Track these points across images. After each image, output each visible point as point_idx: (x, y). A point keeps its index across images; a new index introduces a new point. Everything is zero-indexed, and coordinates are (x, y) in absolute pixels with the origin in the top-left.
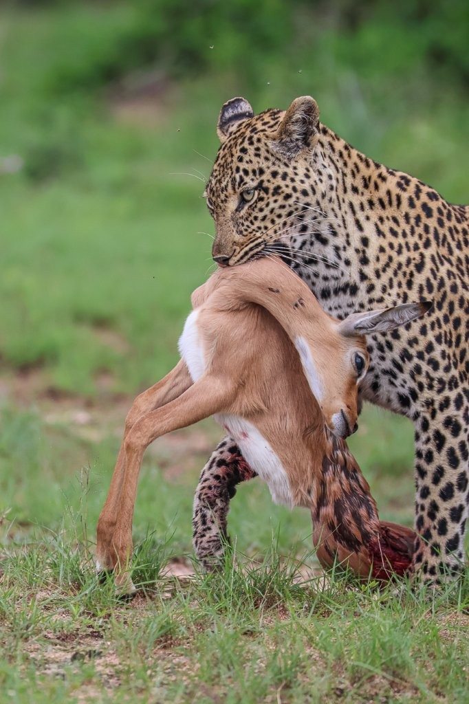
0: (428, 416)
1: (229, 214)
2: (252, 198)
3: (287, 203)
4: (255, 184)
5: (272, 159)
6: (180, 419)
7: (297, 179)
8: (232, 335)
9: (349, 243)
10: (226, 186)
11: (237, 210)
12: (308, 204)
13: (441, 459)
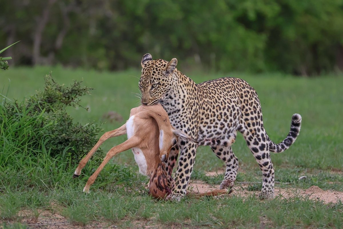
0: (188, 149)
1: (148, 90)
2: (156, 86)
3: (165, 88)
4: (157, 82)
5: (163, 76)
6: (125, 149)
7: (169, 81)
8: (144, 126)
9: (180, 98)
10: (148, 82)
11: (151, 89)
12: (171, 88)
13: (188, 161)
